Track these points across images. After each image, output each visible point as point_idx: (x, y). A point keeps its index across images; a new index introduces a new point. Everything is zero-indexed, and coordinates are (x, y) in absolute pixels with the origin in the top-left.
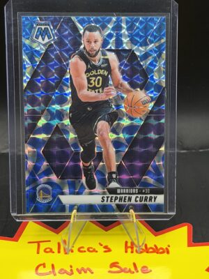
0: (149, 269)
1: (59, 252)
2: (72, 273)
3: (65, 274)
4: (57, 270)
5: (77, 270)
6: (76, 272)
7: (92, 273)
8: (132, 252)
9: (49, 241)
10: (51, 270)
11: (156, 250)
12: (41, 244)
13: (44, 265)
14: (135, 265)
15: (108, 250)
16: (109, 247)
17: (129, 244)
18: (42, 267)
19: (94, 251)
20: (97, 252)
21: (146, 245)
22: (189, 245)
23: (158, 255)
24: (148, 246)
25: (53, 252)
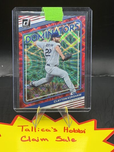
0: (75, 140)
1: (32, 131)
2: (38, 141)
3: (35, 141)
4: (31, 139)
5: (41, 139)
6: (40, 140)
7: (48, 141)
8: (67, 132)
9: (28, 126)
10: (28, 139)
11: (79, 131)
12: (24, 127)
13: (25, 137)
14: (68, 138)
15: (55, 130)
16: (56, 129)
17: (66, 128)
18: (24, 137)
19: (49, 131)
20: (50, 131)
21: (74, 129)
22: (95, 129)
23: (80, 133)
24: (75, 130)
25: (30, 131)
